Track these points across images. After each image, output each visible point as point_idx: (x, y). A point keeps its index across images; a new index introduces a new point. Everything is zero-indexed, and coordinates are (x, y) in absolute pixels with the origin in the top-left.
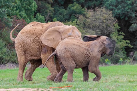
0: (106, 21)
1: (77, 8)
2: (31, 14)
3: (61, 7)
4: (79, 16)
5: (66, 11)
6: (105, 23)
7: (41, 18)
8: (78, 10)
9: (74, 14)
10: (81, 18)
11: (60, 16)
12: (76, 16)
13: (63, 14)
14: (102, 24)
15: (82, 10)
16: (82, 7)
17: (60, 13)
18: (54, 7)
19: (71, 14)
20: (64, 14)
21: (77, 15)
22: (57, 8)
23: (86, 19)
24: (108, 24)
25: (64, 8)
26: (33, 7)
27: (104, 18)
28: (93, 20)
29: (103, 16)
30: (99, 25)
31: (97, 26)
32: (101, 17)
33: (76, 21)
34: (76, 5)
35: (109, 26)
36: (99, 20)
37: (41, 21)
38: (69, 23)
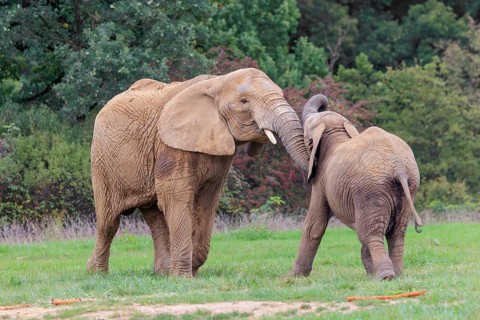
1: (439, 16)
2: (277, 42)
3: (382, 16)
4: (446, 47)
5: (400, 29)
7: (311, 55)
8: (443, 23)
9: (428, 40)
10: (454, 53)
11: (380, 45)
12: (435, 45)
13: (388, 39)
15: (458, 26)
16: (455, 16)
17: (378, 35)
18: (356, 16)
19: (419, 40)
21: (440, 44)
22: (370, 18)
23: (472, 57)
25: (394, 19)
26: (283, 14)
33: (438, 64)
34: (434, 6)
37: (314, 66)
38: (411, 70)
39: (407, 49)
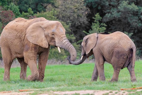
0: (77, 11)
4: (47, 6)
6: (77, 12)
7: (15, 8)
9: (41, 3)
10: (50, 8)
11: (26, 5)
12: (44, 5)
13: (28, 3)
14: (73, 14)
17: (25, 2)
19: (38, 3)
20: (30, 3)
23: (56, 9)
24: (80, 14)
27: (76, 8)
28: (63, 9)
29: (73, 5)
30: (69, 16)
31: (67, 16)
32: (72, 7)
33: (54, 11)
35: (81, 17)
36: (69, 9)
37: (16, 12)
38: (45, 13)
39: (34, 6)
